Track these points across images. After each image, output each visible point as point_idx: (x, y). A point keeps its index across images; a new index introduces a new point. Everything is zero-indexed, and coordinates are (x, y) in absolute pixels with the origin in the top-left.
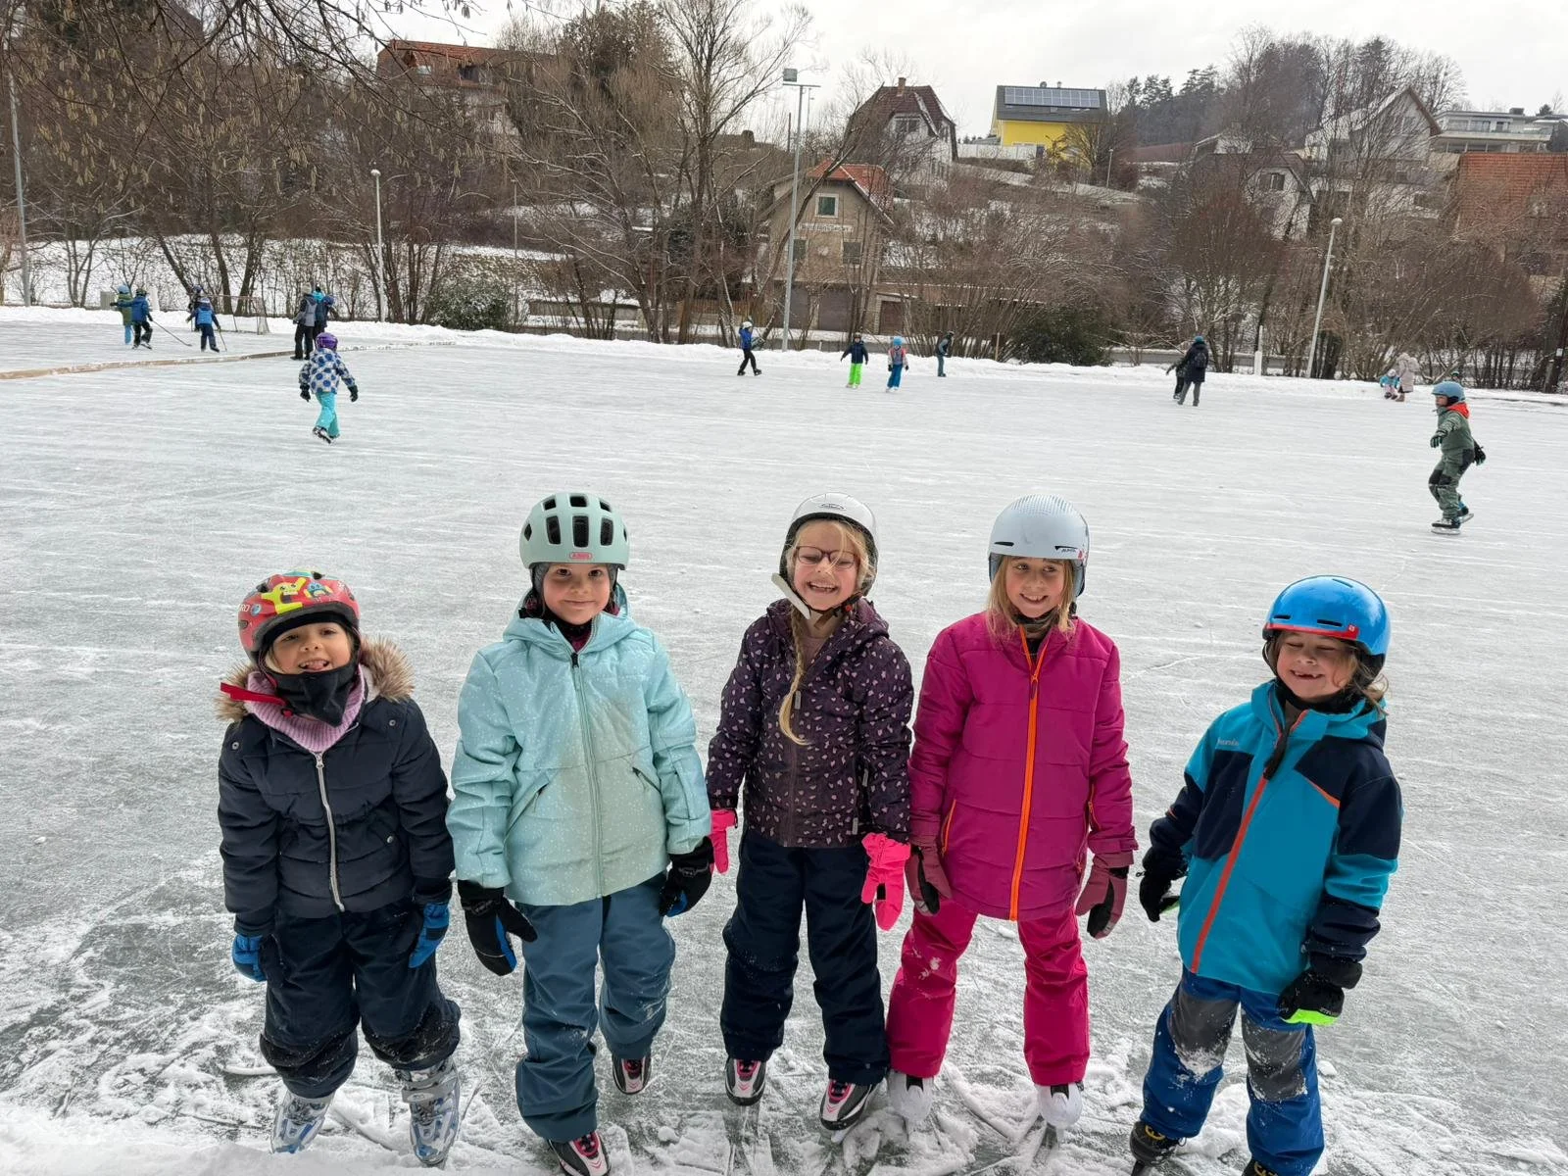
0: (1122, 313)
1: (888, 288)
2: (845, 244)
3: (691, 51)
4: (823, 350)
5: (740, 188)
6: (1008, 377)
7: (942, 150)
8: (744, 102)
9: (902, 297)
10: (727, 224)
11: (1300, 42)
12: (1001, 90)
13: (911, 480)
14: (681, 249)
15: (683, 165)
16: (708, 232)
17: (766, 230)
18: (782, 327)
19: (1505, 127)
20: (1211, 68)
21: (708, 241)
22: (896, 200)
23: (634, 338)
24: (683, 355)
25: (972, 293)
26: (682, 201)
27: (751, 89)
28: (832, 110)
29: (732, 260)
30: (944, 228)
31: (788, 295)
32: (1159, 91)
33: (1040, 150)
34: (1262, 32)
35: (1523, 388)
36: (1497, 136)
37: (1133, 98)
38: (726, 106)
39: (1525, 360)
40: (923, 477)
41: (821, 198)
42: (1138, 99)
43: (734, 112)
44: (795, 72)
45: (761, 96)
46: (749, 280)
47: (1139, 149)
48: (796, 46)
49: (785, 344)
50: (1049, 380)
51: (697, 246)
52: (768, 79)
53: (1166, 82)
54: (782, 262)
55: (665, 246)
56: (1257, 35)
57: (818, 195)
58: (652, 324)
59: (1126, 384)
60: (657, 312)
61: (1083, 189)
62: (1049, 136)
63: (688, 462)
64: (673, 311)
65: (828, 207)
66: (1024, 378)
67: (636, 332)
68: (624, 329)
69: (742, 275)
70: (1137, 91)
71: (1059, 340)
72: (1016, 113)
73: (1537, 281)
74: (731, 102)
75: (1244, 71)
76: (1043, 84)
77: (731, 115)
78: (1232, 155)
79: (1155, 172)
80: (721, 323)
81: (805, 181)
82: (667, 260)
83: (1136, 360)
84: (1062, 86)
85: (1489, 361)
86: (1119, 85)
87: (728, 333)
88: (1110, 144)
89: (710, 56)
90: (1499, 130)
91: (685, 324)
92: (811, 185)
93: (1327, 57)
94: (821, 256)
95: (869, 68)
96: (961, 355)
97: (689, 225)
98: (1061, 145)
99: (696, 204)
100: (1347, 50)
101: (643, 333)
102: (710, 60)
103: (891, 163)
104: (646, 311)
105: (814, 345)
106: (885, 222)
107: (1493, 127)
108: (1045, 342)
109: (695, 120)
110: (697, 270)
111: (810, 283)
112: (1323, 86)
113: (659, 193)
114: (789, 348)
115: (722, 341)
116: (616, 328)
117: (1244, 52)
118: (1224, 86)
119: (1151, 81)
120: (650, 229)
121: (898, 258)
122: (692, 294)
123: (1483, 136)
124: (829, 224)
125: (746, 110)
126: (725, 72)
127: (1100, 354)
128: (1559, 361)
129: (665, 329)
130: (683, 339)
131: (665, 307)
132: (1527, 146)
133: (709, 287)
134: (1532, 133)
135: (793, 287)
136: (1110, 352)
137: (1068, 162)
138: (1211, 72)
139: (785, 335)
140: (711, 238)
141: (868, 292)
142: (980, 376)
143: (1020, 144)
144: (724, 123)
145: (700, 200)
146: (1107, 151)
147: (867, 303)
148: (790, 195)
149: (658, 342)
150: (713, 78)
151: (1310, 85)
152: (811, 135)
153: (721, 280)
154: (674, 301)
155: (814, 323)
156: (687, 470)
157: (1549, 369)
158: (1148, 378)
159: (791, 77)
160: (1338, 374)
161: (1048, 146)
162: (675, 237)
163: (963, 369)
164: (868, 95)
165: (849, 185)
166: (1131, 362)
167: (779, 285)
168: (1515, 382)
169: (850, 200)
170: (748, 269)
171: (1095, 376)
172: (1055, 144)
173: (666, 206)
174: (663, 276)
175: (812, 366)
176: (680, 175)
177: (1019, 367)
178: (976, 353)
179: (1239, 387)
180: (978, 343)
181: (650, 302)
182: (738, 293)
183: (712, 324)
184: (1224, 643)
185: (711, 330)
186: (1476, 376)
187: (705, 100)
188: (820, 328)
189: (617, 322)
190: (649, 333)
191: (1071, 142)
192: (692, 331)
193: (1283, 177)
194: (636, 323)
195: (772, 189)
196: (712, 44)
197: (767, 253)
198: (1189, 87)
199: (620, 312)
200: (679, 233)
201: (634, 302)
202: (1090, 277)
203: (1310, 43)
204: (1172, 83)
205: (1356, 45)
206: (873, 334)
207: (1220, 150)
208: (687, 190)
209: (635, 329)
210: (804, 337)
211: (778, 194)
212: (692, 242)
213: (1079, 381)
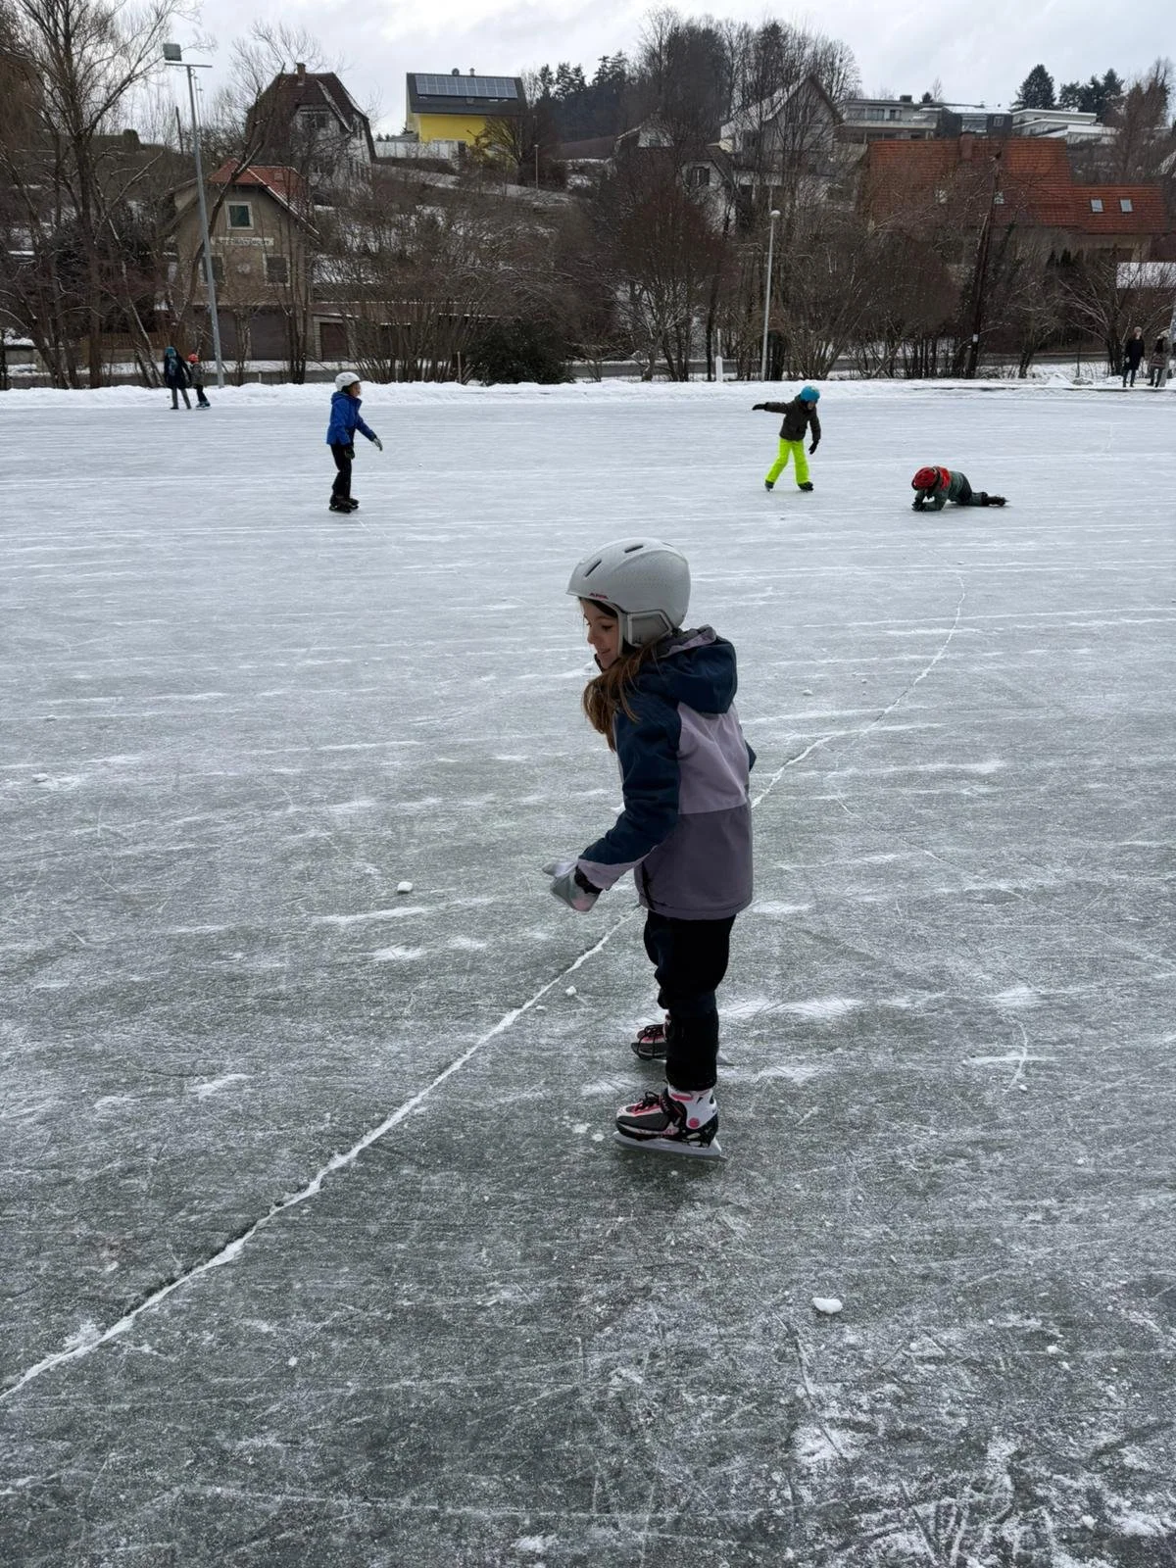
0: (577, 325)
1: (324, 308)
2: (268, 259)
3: (42, 24)
4: (264, 382)
5: (132, 199)
6: (476, 401)
7: (358, 147)
8: (120, 90)
9: (343, 317)
10: (125, 242)
11: (703, 26)
12: (412, 79)
13: (419, 538)
14: (74, 274)
15: (58, 171)
16: (103, 252)
17: (173, 248)
18: (213, 359)
19: (897, 114)
20: (620, 55)
21: (106, 263)
22: (319, 207)
23: (35, 386)
24: (98, 401)
25: (420, 309)
26: (63, 217)
27: (126, 73)
28: (227, 98)
29: (141, 284)
30: (378, 238)
31: (215, 321)
32: (572, 80)
33: (462, 146)
34: (669, 13)
35: (945, 375)
36: (891, 124)
37: (547, 89)
38: (98, 95)
39: (945, 348)
40: (432, 533)
41: (231, 207)
42: (553, 90)
43: (111, 102)
44: (177, 48)
45: (140, 81)
46: (164, 307)
47: (563, 147)
48: (173, 19)
49: (221, 379)
50: (519, 402)
51: (93, 269)
52: (145, 60)
53: (578, 70)
54: (201, 282)
55: (54, 271)
56: (664, 17)
57: (227, 204)
58: (54, 367)
59: (597, 401)
60: (57, 352)
61: (513, 190)
62: (468, 132)
63: (137, 541)
64: (76, 349)
65: (240, 217)
66: (493, 401)
67: (37, 378)
68: (20, 375)
69: (153, 302)
70: (551, 81)
71: (518, 357)
72: (430, 105)
73: (953, 268)
74: (103, 91)
75: (653, 57)
76: (456, 71)
77: (106, 107)
78: (654, 148)
79: (581, 170)
80: (138, 360)
81: (211, 188)
82: (58, 287)
83: (597, 375)
84: (476, 74)
85: (915, 352)
86: (531, 75)
87: (150, 370)
88: (535, 139)
89: (67, 30)
90: (892, 118)
91: (95, 364)
92: (218, 193)
93: (730, 43)
94: (245, 276)
95: (264, 46)
96: (418, 379)
97: (79, 245)
98: (484, 141)
99: (83, 219)
100: (747, 36)
101: (44, 378)
102: (68, 36)
103: (305, 162)
104: (44, 352)
105: (253, 377)
106: (309, 232)
107: (887, 115)
108: (504, 360)
109: (63, 113)
110: (98, 298)
111: (237, 306)
112: (730, 74)
113: (35, 208)
114: (227, 383)
115: (144, 381)
116: (10, 374)
117: (653, 34)
118: (635, 73)
119: (563, 69)
120: (31, 253)
121: (330, 274)
122: (97, 326)
123: (879, 124)
124: (246, 237)
125: (126, 98)
126: (92, 52)
127: (561, 370)
128: (975, 346)
129: (72, 371)
130: (97, 382)
131: (66, 345)
132: (916, 135)
133: (117, 317)
134: (921, 121)
135: (218, 311)
136: (571, 367)
137: (493, 160)
138: (620, 60)
139: (219, 369)
140: (108, 258)
141: (305, 313)
142: (448, 402)
143: (442, 140)
144: (99, 117)
145: (87, 214)
146: (532, 146)
147: (305, 326)
148: (196, 203)
149: (66, 388)
150: (76, 60)
151: (717, 73)
152: (209, 133)
153: (130, 308)
154: (76, 338)
155: (248, 353)
156: (138, 552)
157: (967, 355)
158: (617, 393)
159: (174, 55)
160: (785, 374)
161: (470, 142)
162: (63, 258)
163: (427, 395)
164: (267, 81)
165: (261, 190)
166: (591, 376)
167: (200, 310)
168: (939, 370)
169: (266, 210)
170: (159, 295)
171: (565, 394)
172: (477, 140)
173: (46, 224)
174: (58, 308)
175: (257, 403)
176: (56, 184)
177: (486, 389)
178: (438, 376)
179: (705, 395)
180: (434, 365)
181: (47, 341)
182: (152, 322)
183: (128, 361)
184: (846, 713)
185: (128, 369)
186: (906, 367)
187: (72, 88)
188: (255, 358)
189: (10, 367)
190: (52, 378)
191: (493, 138)
192: (105, 371)
193: (708, 171)
194: (34, 366)
195: (171, 199)
196: (67, 15)
197: (179, 273)
198: (601, 75)
199: (11, 355)
200: (68, 255)
201: (26, 341)
202: (540, 286)
203: (712, 27)
204: (584, 72)
205: (755, 30)
206: (318, 361)
207: (642, 144)
208: (69, 203)
209: (35, 374)
210: (241, 369)
211: (180, 203)
212: (86, 266)
213: (550, 401)
